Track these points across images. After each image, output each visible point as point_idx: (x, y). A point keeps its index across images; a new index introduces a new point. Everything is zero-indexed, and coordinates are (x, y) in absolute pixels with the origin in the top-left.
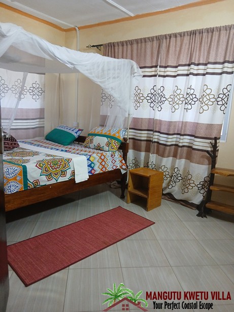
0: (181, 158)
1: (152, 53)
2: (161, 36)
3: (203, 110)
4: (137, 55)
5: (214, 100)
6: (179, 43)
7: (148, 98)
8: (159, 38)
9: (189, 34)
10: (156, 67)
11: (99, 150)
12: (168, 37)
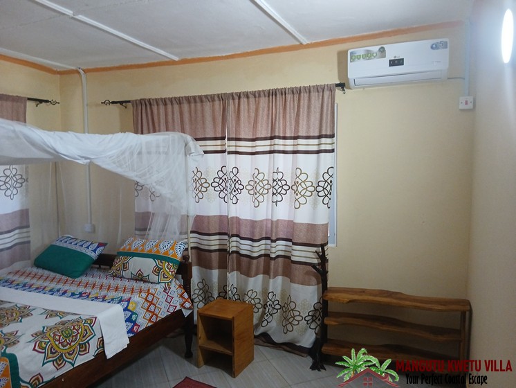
0: (275, 276)
1: (214, 119)
2: (224, 94)
3: (300, 204)
4: (191, 120)
5: (312, 189)
6: (253, 107)
7: (214, 185)
8: (223, 98)
9: (267, 95)
10: (223, 138)
11: (141, 280)
12: (236, 97)
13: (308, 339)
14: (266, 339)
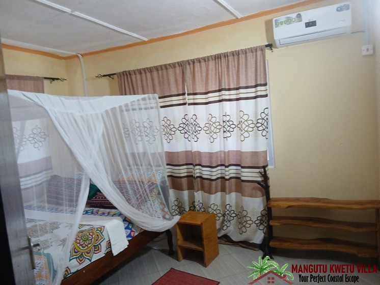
0: (230, 192)
1: (176, 81)
2: (182, 61)
3: (244, 137)
4: (159, 83)
5: (253, 126)
6: (204, 69)
7: (180, 129)
8: (181, 64)
9: (214, 58)
10: (184, 94)
12: (191, 63)
13: (258, 237)
14: (227, 239)
